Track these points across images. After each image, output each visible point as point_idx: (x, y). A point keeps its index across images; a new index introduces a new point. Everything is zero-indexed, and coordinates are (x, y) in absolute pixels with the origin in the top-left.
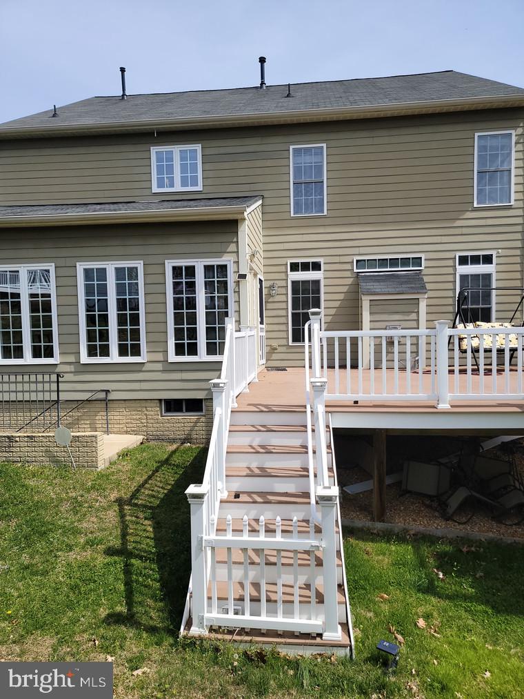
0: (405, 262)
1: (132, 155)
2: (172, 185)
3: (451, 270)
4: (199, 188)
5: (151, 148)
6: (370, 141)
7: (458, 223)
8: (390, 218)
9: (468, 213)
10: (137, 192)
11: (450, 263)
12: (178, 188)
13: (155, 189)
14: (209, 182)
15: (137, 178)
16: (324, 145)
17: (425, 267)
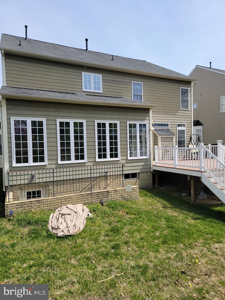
0: (164, 125)
1: (73, 74)
2: (90, 89)
3: (175, 128)
4: (101, 91)
5: (82, 72)
6: (154, 84)
7: (177, 114)
8: (160, 110)
9: (179, 111)
10: (76, 90)
11: (175, 126)
12: (92, 90)
13: (84, 90)
14: (105, 90)
15: (76, 83)
16: (142, 83)
17: (170, 127)
